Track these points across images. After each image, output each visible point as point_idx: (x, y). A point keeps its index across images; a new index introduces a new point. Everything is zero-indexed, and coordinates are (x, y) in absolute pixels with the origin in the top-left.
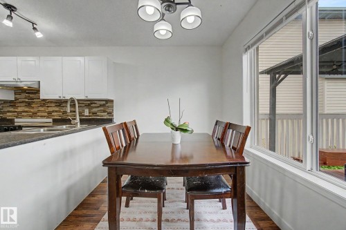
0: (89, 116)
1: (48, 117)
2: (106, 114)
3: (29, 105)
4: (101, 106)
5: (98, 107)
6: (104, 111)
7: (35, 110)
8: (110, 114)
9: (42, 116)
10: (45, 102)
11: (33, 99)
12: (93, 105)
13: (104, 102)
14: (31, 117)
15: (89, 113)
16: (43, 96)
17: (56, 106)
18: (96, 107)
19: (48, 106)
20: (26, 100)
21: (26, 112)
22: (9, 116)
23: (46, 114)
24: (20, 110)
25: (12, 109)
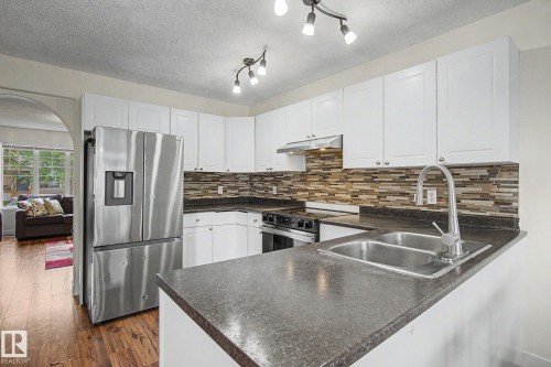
0: (438, 206)
1: (351, 202)
3: (324, 178)
4: (474, 181)
5: (465, 184)
7: (332, 188)
9: (342, 201)
10: (349, 175)
11: (330, 169)
14: (327, 200)
15: (439, 199)
16: (349, 162)
17: (366, 181)
18: (459, 184)
19: (352, 182)
20: (321, 171)
21: (320, 191)
22: (300, 196)
23: (349, 197)
24: (312, 187)
25: (303, 186)
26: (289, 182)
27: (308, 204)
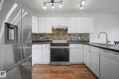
0: (80, 40)
2: (87, 39)
3: (58, 35)
4: (85, 36)
5: (84, 36)
6: (86, 38)
7: (60, 37)
8: (88, 39)
11: (59, 33)
12: (82, 36)
13: (86, 35)
14: (59, 40)
15: (81, 38)
18: (83, 36)
19: (65, 36)
20: (57, 34)
21: (57, 38)
22: (50, 39)
23: (64, 39)
24: (54, 37)
25: (52, 37)
26: (47, 36)
27: (53, 41)
